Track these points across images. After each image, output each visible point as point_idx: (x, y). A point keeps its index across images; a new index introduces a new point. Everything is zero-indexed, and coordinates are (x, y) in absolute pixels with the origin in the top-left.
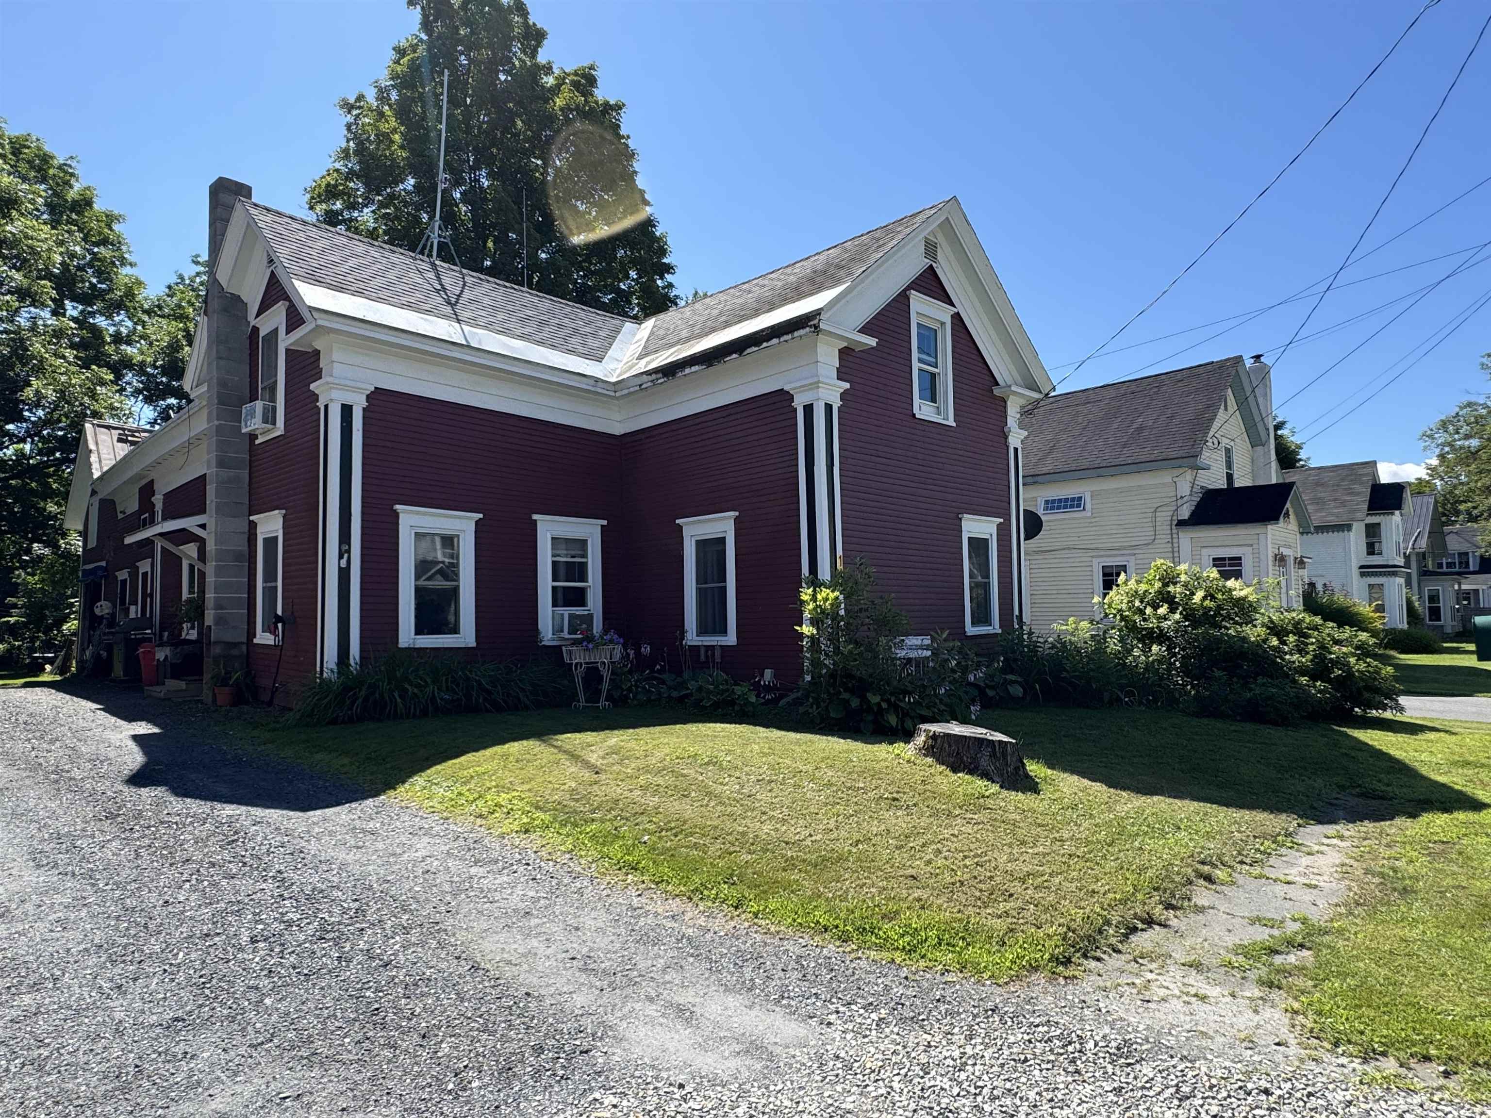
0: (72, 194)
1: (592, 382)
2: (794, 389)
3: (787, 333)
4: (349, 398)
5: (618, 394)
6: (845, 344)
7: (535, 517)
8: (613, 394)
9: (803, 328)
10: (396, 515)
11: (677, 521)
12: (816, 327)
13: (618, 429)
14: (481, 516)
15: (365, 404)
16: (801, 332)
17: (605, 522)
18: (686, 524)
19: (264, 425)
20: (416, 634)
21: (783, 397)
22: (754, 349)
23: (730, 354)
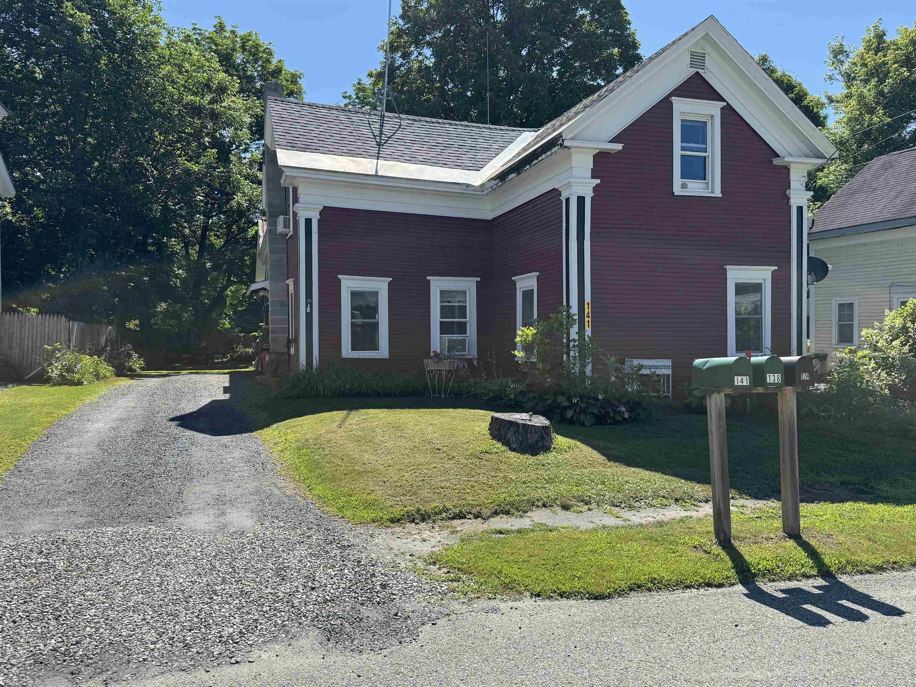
0: (272, 67)
1: (464, 187)
2: (561, 187)
3: (548, 151)
4: (309, 215)
5: (484, 193)
6: (598, 151)
7: (428, 278)
8: (481, 193)
9: (555, 146)
10: (339, 281)
11: (513, 278)
12: (561, 145)
13: (489, 216)
14: (391, 279)
15: (319, 217)
16: (554, 150)
17: (479, 279)
18: (519, 279)
19: (285, 229)
20: (352, 350)
21: (555, 193)
22: (536, 162)
23: (525, 166)
